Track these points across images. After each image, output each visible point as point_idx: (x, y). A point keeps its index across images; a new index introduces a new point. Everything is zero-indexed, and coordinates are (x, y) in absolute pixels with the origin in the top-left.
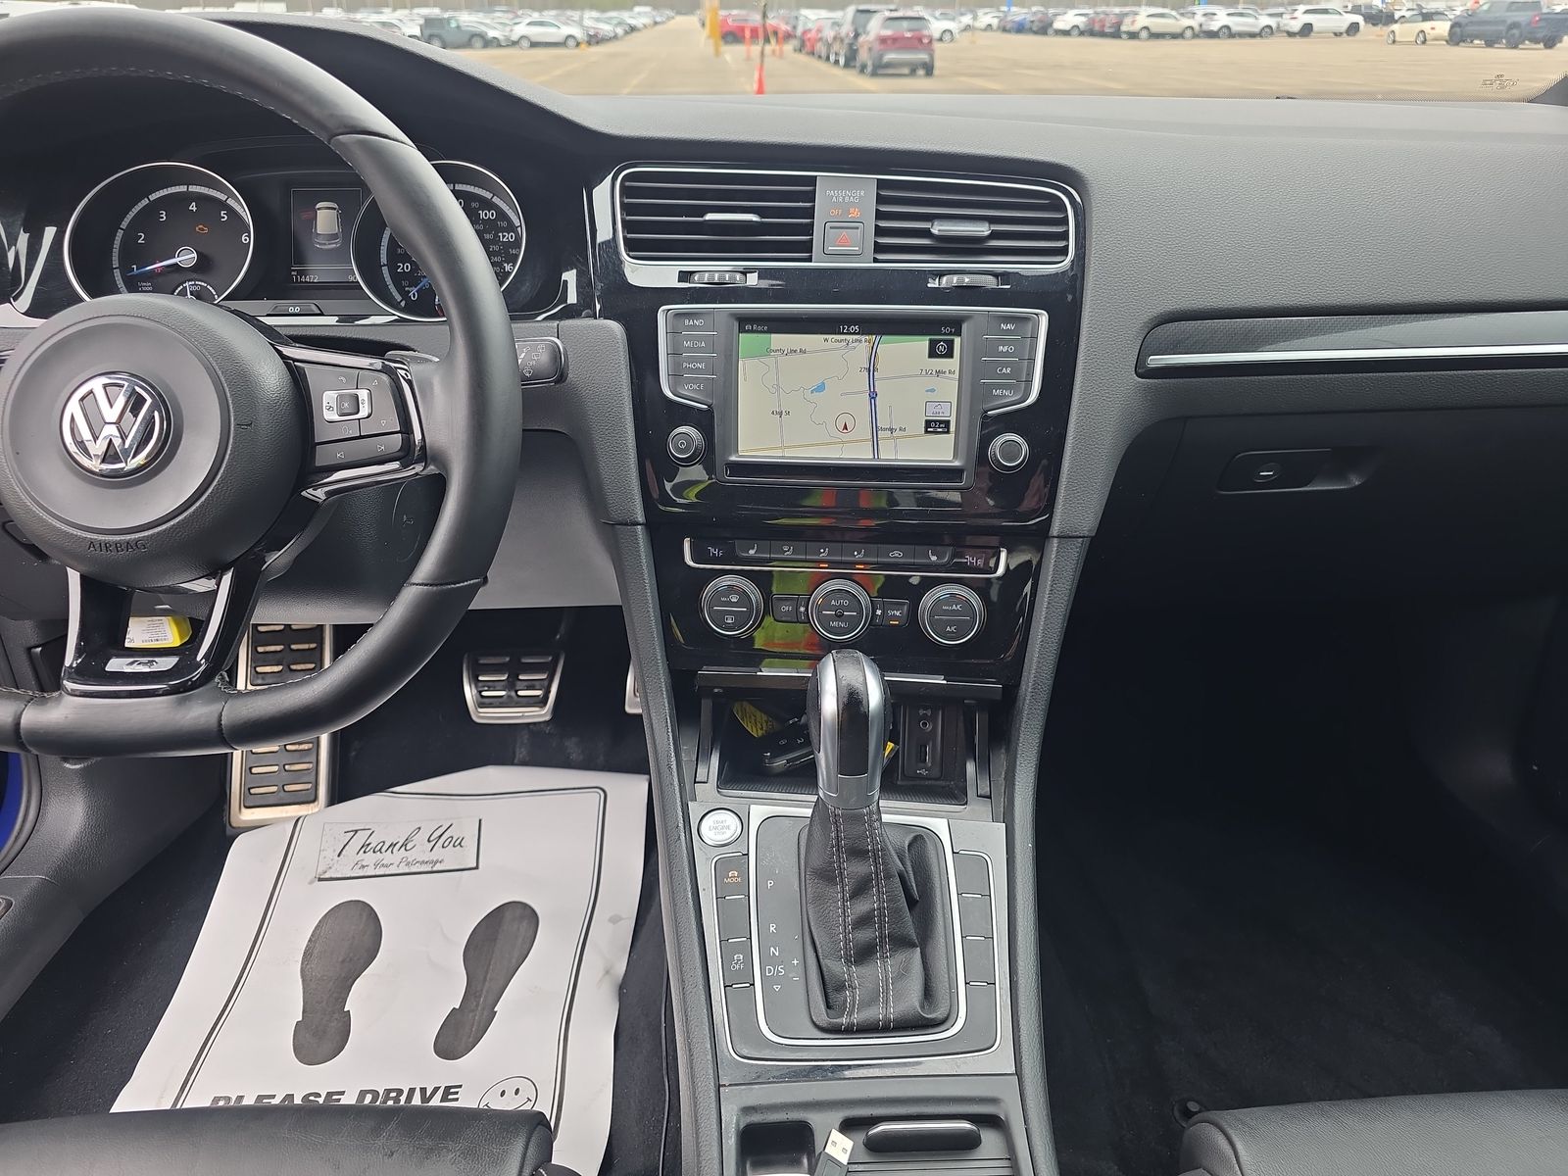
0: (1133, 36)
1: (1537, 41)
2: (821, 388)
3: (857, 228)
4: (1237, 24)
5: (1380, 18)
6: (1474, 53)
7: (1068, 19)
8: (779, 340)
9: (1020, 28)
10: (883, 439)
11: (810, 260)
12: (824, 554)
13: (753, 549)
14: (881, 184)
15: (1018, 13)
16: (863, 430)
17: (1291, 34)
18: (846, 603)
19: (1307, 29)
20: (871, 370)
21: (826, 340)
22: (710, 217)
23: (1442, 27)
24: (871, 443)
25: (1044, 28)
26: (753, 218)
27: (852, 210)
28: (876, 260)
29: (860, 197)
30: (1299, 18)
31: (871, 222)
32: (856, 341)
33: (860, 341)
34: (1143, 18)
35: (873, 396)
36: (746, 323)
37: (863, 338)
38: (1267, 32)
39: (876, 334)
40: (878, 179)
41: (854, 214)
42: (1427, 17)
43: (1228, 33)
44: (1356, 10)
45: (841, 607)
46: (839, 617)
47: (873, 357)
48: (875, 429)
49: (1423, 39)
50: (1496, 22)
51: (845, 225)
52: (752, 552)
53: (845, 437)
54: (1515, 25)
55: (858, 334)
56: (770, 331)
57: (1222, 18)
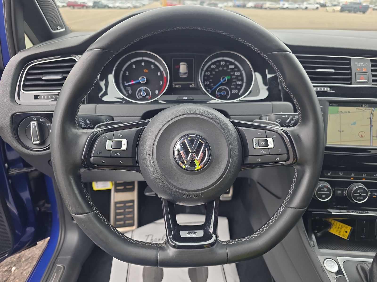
0: (266, 9)
1: (360, 12)
2: (354, 124)
3: (366, 74)
4: (290, 6)
5: (323, 6)
6: (346, 14)
7: (251, 4)
8: (341, 109)
9: (238, 6)
10: (374, 140)
11: (351, 84)
12: (353, 175)
13: (329, 173)
14: (372, 61)
15: (238, 3)
16: (368, 137)
17: (303, 9)
18: (362, 191)
19: (306, 8)
20: (371, 118)
21: (357, 109)
22: (318, 70)
23: (338, 8)
24: (370, 141)
25: (244, 6)
26: (333, 71)
27: (364, 69)
28: (373, 85)
29: (366, 65)
30: (305, 5)
31: (371, 73)
32: (367, 109)
33: (368, 109)
34: (268, 4)
35: (371, 126)
36: (331, 103)
37: (369, 108)
38: (297, 8)
39: (373, 107)
40: (370, 59)
41: (365, 70)
42: (335, 5)
43: (288, 8)
44: (317, 3)
45: (361, 193)
46: (360, 196)
47: (372, 114)
48: (372, 136)
49: (334, 11)
50: (351, 7)
51: (362, 73)
52: (329, 174)
53: (362, 139)
54: (356, 8)
55: (368, 107)
56: (339, 106)
57: (286, 5)
